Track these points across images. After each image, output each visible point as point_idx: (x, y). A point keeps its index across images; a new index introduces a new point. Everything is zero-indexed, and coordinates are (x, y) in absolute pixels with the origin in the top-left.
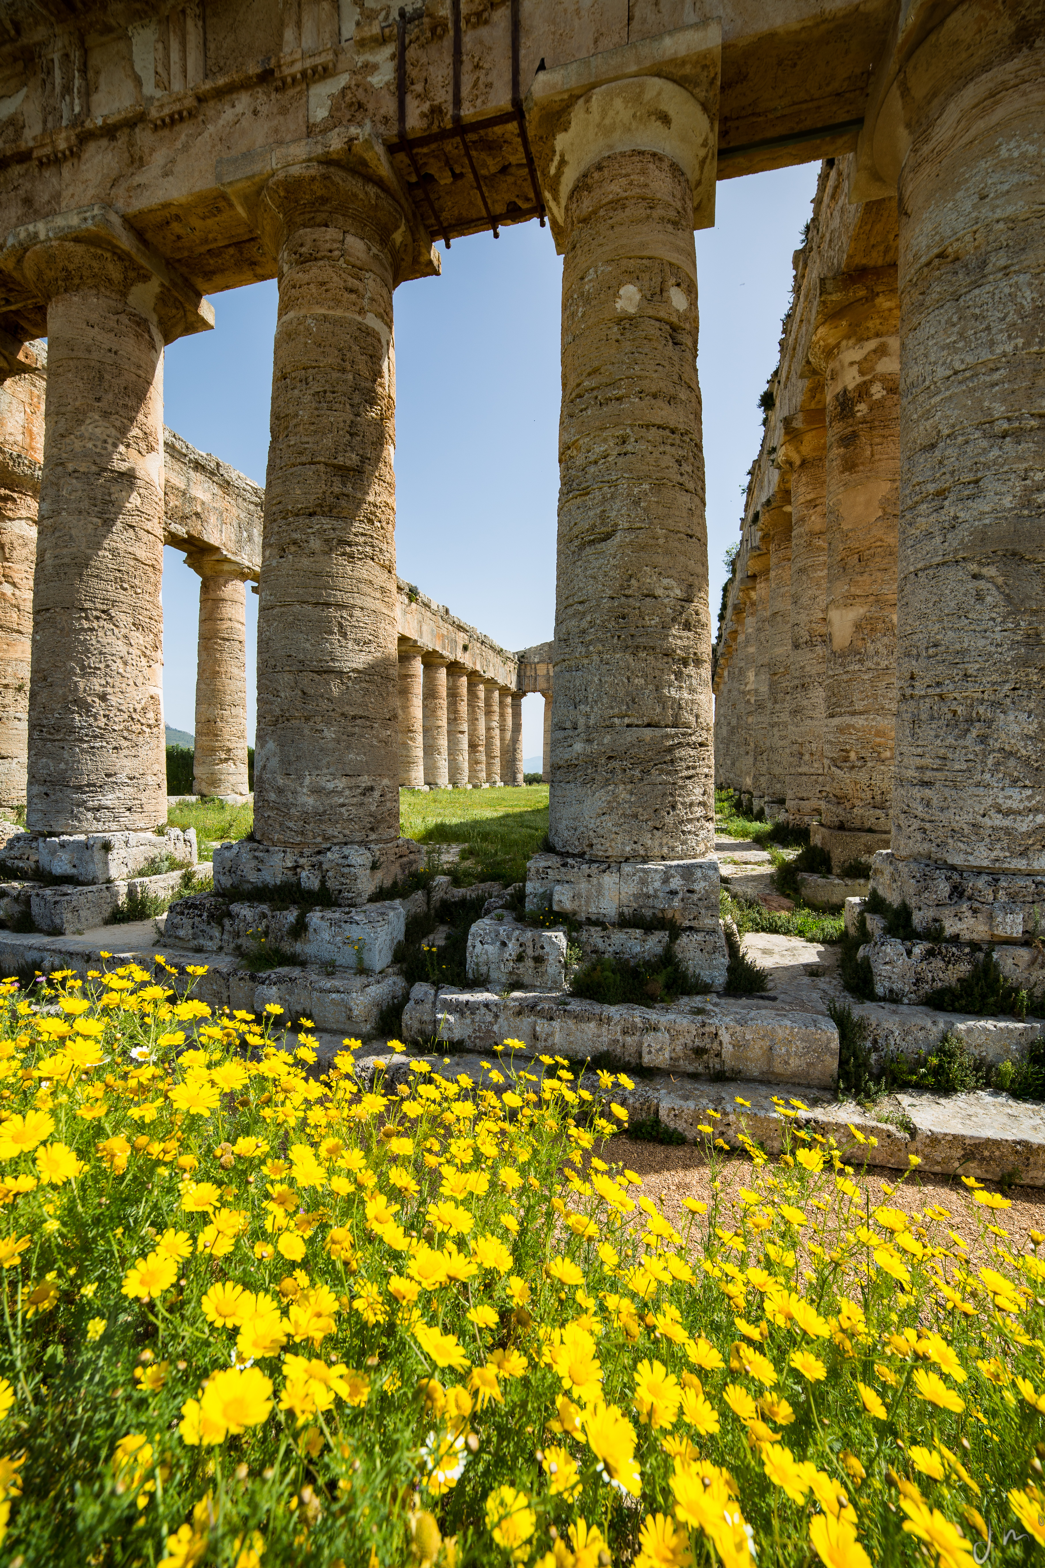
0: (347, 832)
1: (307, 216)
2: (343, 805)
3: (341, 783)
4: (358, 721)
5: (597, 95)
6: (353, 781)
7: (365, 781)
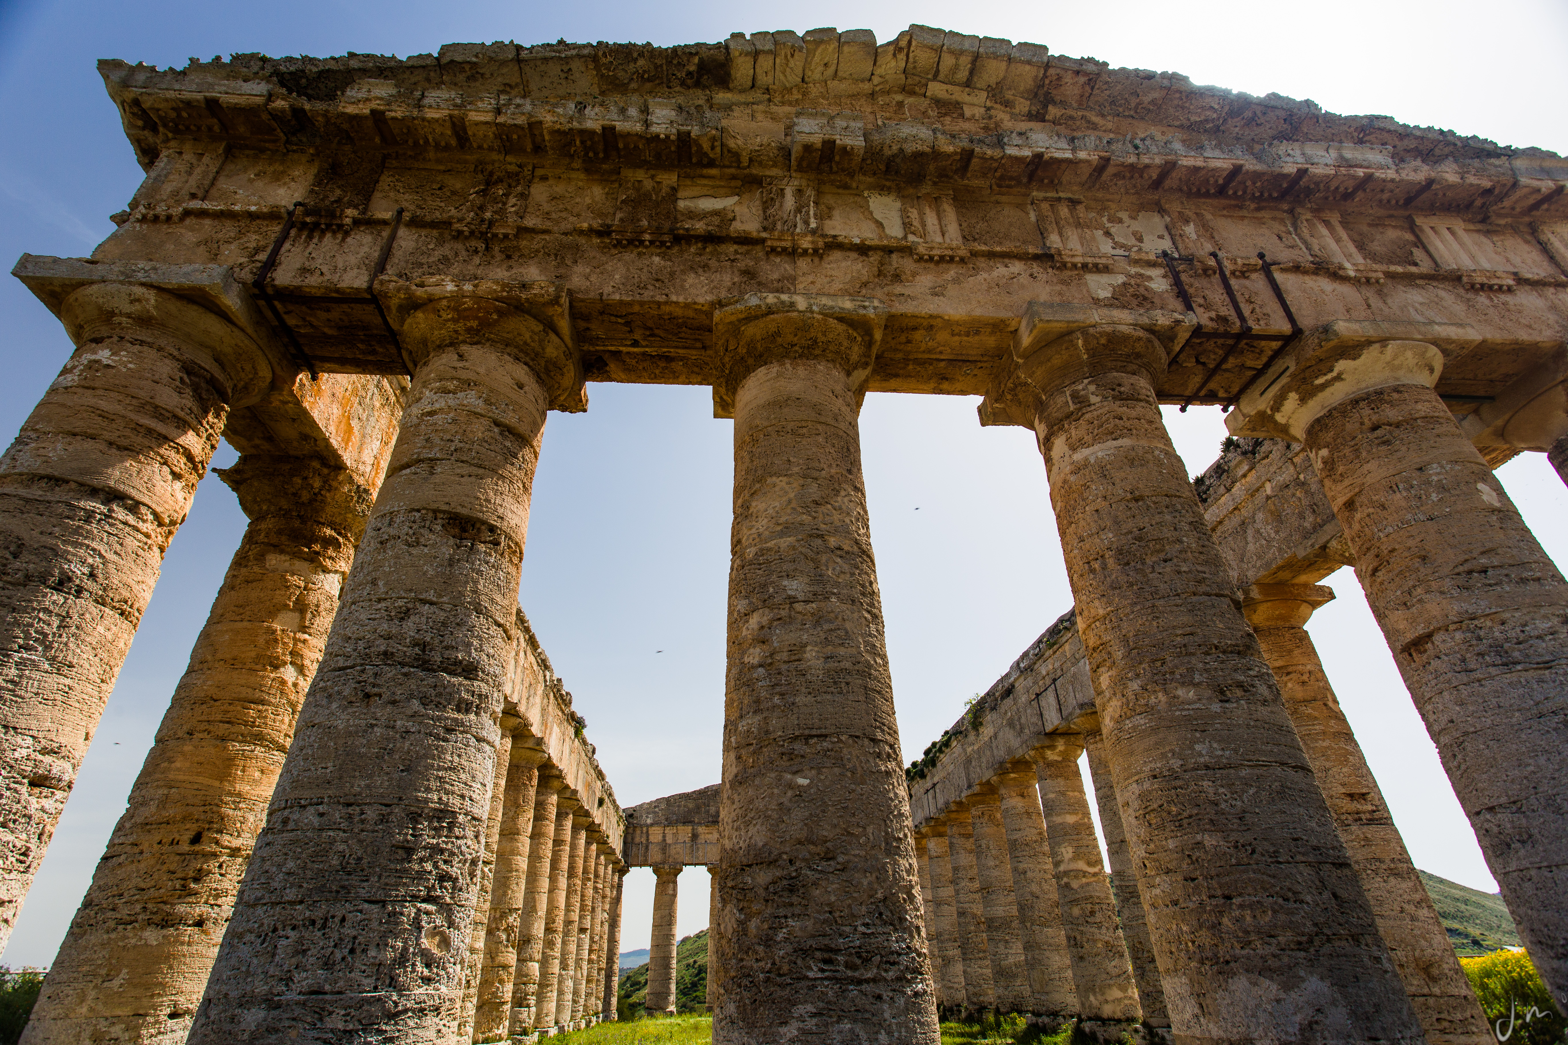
1: (1120, 364)
5: (1392, 346)
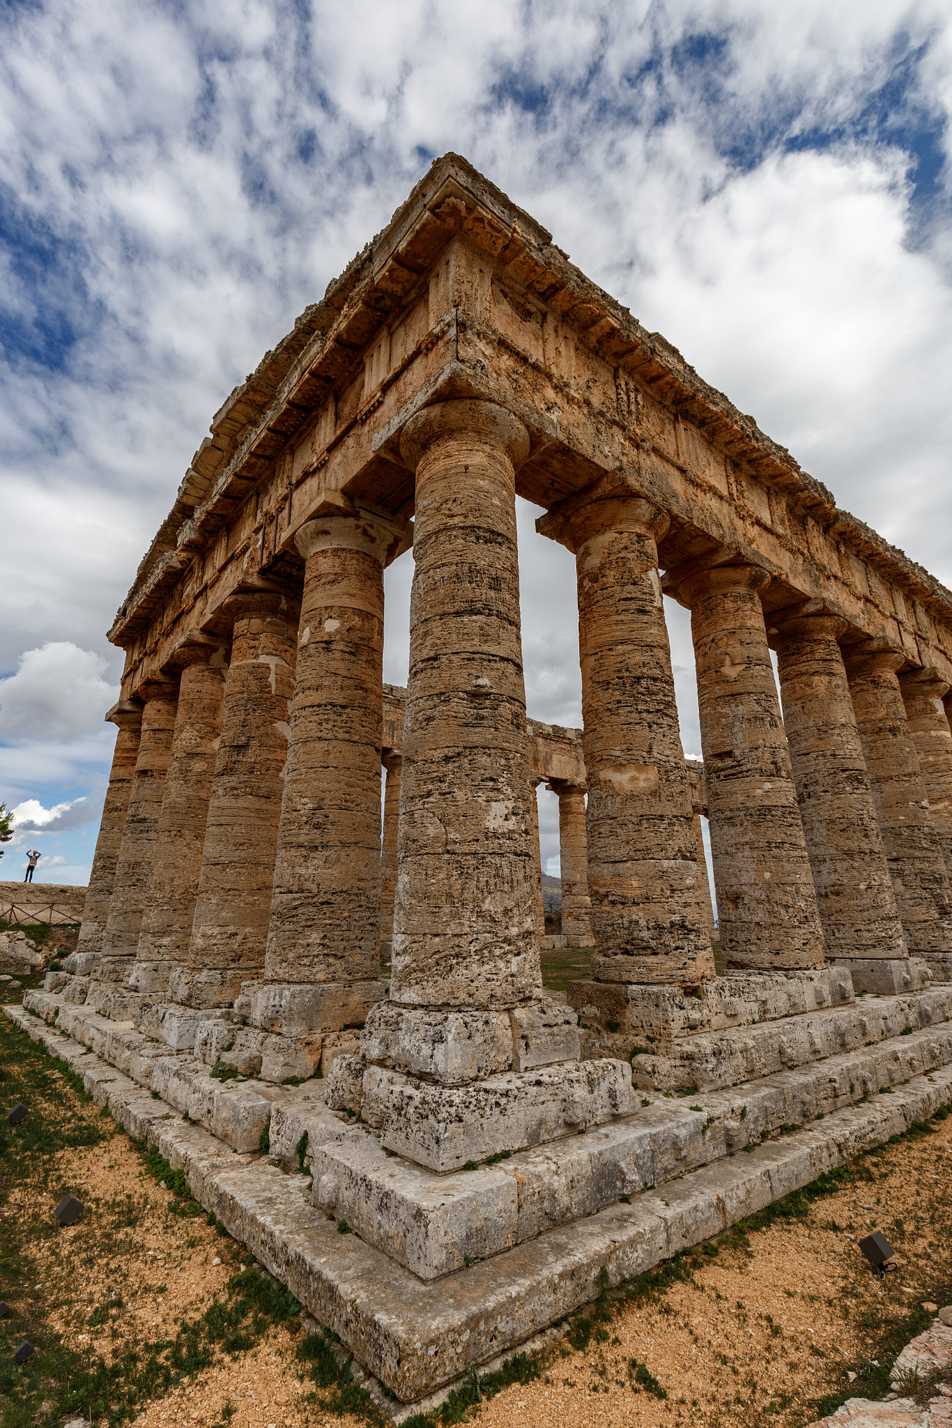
0: (215, 962)
2: (215, 945)
3: (216, 931)
4: (231, 892)
6: (223, 930)
7: (231, 929)
